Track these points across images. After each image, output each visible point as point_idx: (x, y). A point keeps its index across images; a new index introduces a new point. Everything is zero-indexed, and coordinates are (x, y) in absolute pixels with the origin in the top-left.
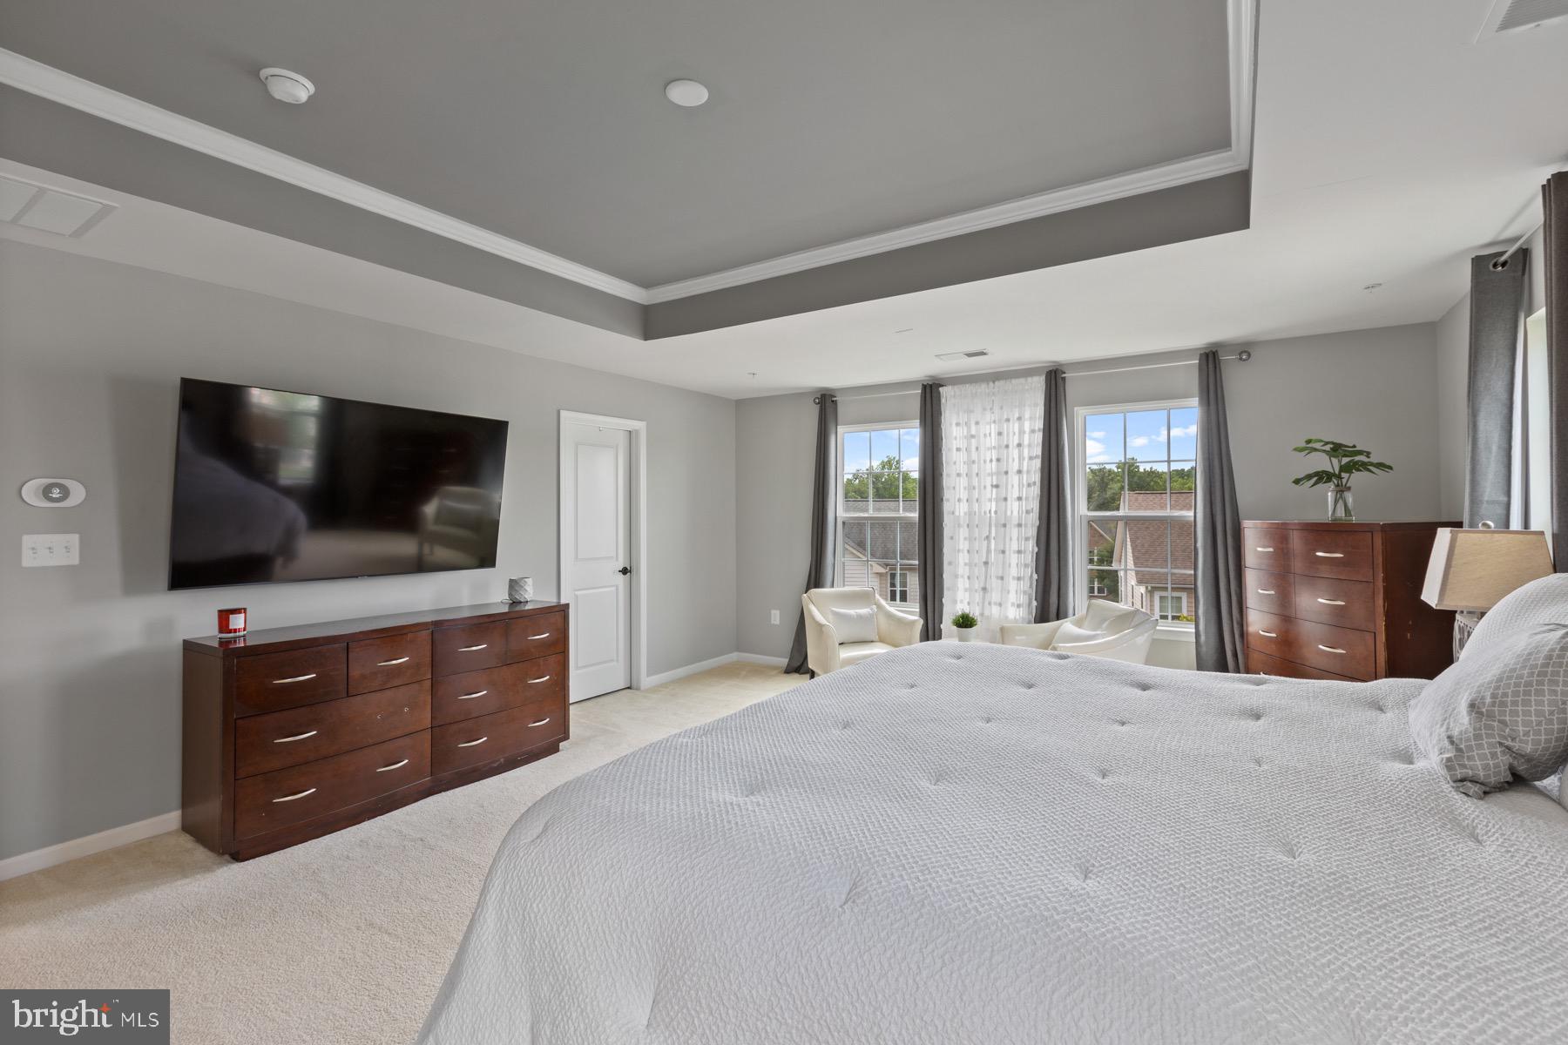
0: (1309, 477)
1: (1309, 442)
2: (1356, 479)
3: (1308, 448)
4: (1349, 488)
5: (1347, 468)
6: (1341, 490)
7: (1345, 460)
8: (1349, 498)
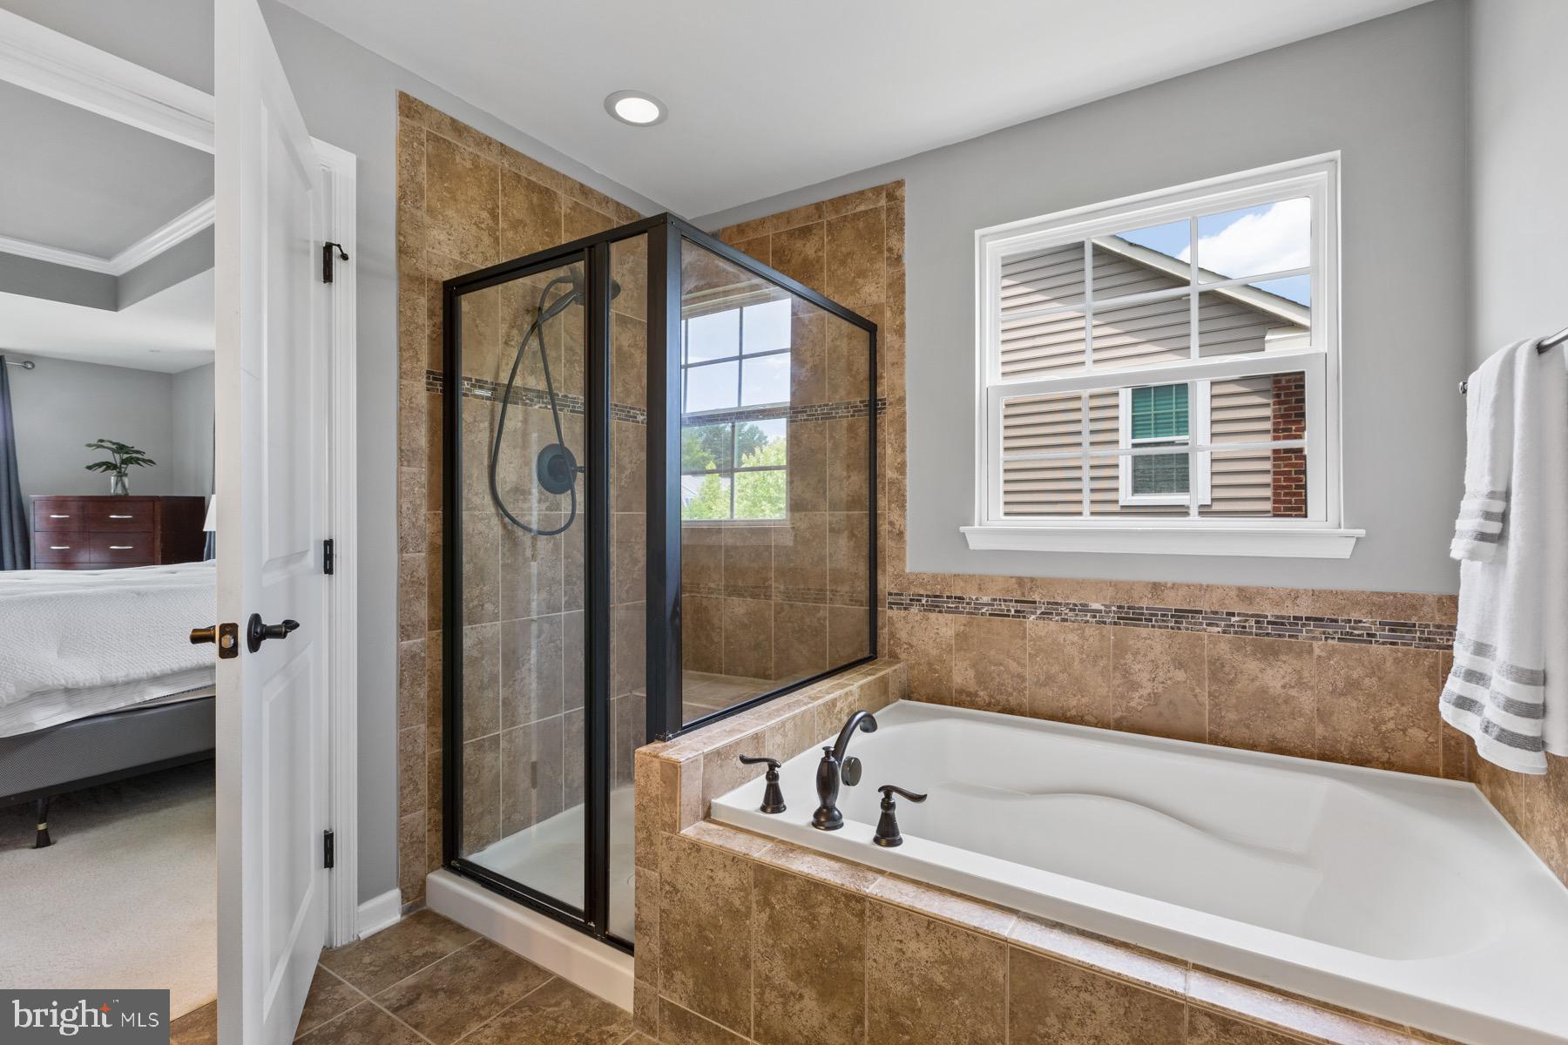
0: (99, 465)
1: (102, 441)
2: (131, 469)
3: (100, 444)
4: (126, 475)
5: (124, 462)
6: (121, 475)
7: (125, 456)
8: (126, 480)
